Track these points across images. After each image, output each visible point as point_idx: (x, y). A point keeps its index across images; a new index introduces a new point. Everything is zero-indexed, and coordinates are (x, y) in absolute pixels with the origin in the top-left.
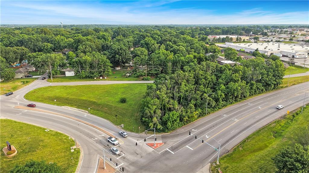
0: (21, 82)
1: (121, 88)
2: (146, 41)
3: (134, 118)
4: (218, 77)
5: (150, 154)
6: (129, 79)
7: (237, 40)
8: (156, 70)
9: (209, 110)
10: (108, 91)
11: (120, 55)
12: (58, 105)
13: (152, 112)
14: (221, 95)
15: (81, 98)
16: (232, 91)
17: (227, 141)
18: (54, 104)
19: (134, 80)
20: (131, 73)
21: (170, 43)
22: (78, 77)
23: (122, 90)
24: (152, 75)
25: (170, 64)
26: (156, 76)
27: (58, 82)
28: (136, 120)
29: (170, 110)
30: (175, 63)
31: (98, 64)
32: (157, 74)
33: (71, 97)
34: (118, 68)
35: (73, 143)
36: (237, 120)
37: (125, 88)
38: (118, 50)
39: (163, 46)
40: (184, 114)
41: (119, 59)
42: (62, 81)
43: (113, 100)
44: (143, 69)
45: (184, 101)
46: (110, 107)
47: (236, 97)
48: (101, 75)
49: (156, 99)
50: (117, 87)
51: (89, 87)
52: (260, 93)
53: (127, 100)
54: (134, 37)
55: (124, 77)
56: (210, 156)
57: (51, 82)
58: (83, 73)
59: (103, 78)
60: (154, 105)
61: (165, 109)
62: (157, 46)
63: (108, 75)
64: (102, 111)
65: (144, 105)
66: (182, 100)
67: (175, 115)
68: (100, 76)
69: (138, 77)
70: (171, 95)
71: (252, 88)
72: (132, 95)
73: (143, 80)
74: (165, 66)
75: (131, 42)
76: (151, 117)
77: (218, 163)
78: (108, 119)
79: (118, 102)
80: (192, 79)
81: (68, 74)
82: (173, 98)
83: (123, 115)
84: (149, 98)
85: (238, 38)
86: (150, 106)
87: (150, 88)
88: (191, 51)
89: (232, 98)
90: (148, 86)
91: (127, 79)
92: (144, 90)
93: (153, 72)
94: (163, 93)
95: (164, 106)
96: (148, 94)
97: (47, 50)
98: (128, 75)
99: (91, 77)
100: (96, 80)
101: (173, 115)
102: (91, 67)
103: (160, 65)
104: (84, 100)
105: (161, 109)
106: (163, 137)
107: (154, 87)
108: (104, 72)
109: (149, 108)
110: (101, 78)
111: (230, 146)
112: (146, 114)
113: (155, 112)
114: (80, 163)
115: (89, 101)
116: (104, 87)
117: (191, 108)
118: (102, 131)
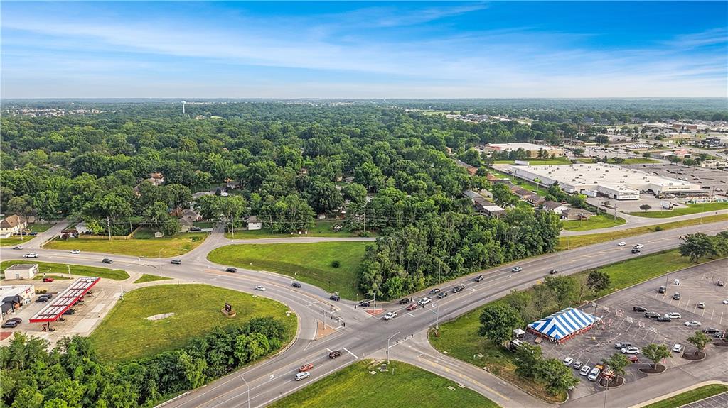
0: (190, 238)
1: (330, 248)
2: (364, 168)
3: (349, 285)
4: (463, 235)
5: (368, 319)
6: (340, 234)
7: (540, 156)
8: (379, 222)
9: (443, 277)
10: (314, 251)
11: (326, 199)
12: (254, 269)
13: (372, 277)
14: (460, 260)
15: (281, 261)
16: (477, 254)
17: (455, 310)
18: (249, 268)
19: (346, 236)
20: (341, 224)
21: (404, 174)
22: (266, 230)
23: (332, 251)
24: (373, 229)
25: (400, 213)
26: (379, 230)
27: (241, 238)
28: (353, 288)
29: (393, 275)
30: (407, 211)
31: (297, 213)
32: (380, 228)
33: (267, 260)
34: (322, 217)
35: (287, 309)
36: (474, 290)
37: (336, 247)
38: (324, 190)
39: (392, 180)
40: (409, 281)
41: (325, 204)
42: (246, 238)
43: (323, 264)
44: (361, 219)
45: (411, 266)
46: (320, 273)
47: (483, 263)
48: (301, 229)
49: (377, 263)
50: (325, 247)
51: (287, 246)
52: (523, 258)
53: (341, 263)
54: (344, 159)
55: (332, 231)
56: (430, 322)
57: (231, 238)
58: (275, 226)
59: (303, 233)
60: (374, 269)
61: (386, 274)
62: (382, 178)
63: (309, 229)
64: (310, 278)
65: (363, 269)
66: (409, 265)
67: (398, 281)
68: (299, 230)
69: (352, 231)
70: (395, 258)
71: (508, 251)
72: (346, 258)
73: (360, 236)
74: (393, 216)
75: (338, 168)
76: (371, 283)
77: (437, 328)
78: (319, 286)
79: (329, 266)
80: (424, 239)
81: (252, 226)
82: (398, 262)
83: (337, 282)
84: (368, 262)
85: (541, 151)
86: (369, 270)
87: (369, 249)
88: (436, 189)
89: (478, 264)
90: (367, 247)
91: (337, 234)
92: (363, 251)
93: (375, 225)
94: (385, 255)
95: (387, 271)
96: (367, 257)
97: (202, 182)
98: (338, 228)
99: (287, 231)
100: (293, 236)
101: (395, 281)
102: (286, 218)
103: (385, 214)
104: (285, 264)
105: (383, 275)
106: (383, 306)
107: (375, 247)
108: (304, 224)
109: (368, 273)
110: (300, 233)
111: (454, 315)
112: (365, 279)
113: (375, 278)
114: (299, 325)
115: (292, 264)
116: (308, 246)
117: (418, 274)
118: (316, 298)
